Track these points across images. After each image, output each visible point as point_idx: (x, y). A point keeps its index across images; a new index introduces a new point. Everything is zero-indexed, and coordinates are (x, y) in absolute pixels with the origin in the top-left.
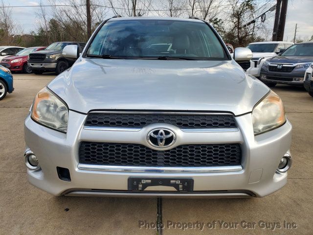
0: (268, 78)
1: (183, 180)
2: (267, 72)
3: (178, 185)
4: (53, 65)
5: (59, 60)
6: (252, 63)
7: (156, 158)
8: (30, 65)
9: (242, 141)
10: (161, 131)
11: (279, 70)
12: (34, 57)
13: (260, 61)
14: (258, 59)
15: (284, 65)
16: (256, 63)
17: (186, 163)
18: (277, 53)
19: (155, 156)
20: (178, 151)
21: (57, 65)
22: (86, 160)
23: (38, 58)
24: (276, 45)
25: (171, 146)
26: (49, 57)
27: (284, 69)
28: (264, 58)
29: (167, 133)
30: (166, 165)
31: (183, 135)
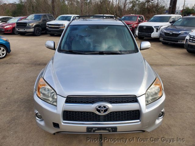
0: (164, 39)
1: (112, 128)
2: (163, 36)
3: (110, 130)
4: (32, 30)
5: (36, 26)
6: (155, 30)
7: (100, 118)
8: (17, 29)
9: (140, 109)
10: (102, 106)
11: (171, 35)
12: (19, 25)
13: (160, 28)
14: (158, 27)
15: (173, 33)
16: (157, 30)
17: (114, 120)
18: (170, 23)
19: (99, 117)
20: (110, 114)
21: (34, 30)
22: (66, 119)
23: (22, 25)
24: (170, 17)
25: (107, 113)
26: (29, 25)
27: (173, 35)
28: (162, 26)
29: (105, 107)
30: (104, 121)
31: (112, 107)
